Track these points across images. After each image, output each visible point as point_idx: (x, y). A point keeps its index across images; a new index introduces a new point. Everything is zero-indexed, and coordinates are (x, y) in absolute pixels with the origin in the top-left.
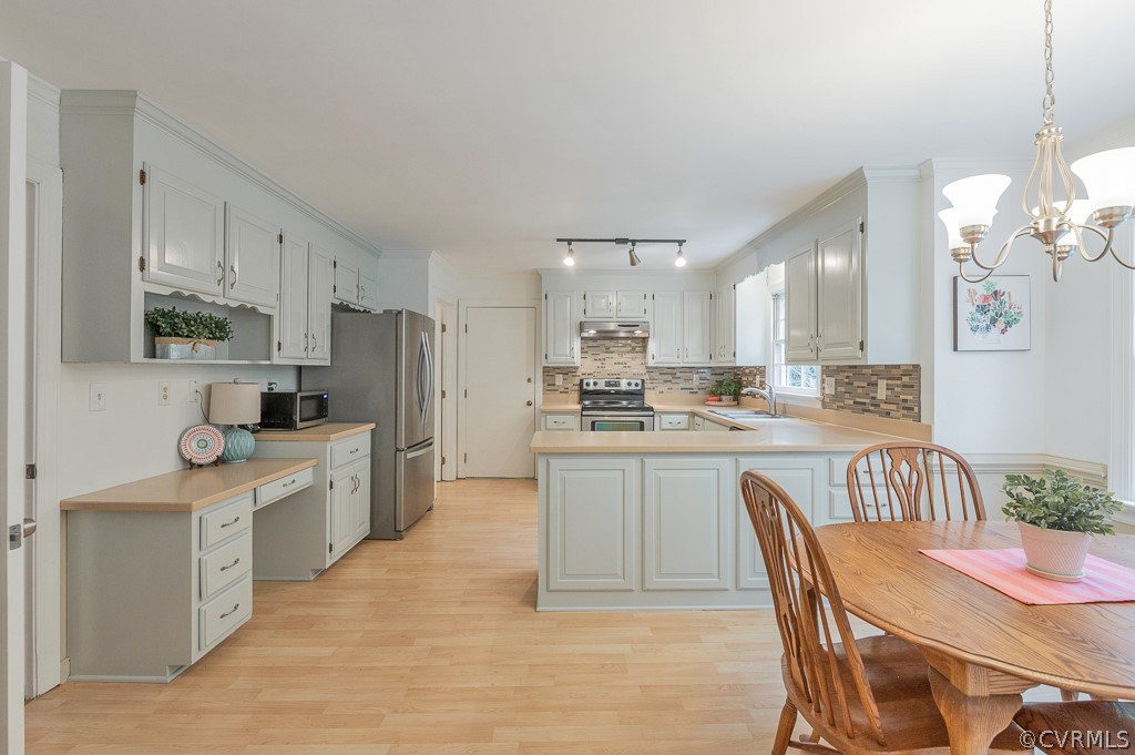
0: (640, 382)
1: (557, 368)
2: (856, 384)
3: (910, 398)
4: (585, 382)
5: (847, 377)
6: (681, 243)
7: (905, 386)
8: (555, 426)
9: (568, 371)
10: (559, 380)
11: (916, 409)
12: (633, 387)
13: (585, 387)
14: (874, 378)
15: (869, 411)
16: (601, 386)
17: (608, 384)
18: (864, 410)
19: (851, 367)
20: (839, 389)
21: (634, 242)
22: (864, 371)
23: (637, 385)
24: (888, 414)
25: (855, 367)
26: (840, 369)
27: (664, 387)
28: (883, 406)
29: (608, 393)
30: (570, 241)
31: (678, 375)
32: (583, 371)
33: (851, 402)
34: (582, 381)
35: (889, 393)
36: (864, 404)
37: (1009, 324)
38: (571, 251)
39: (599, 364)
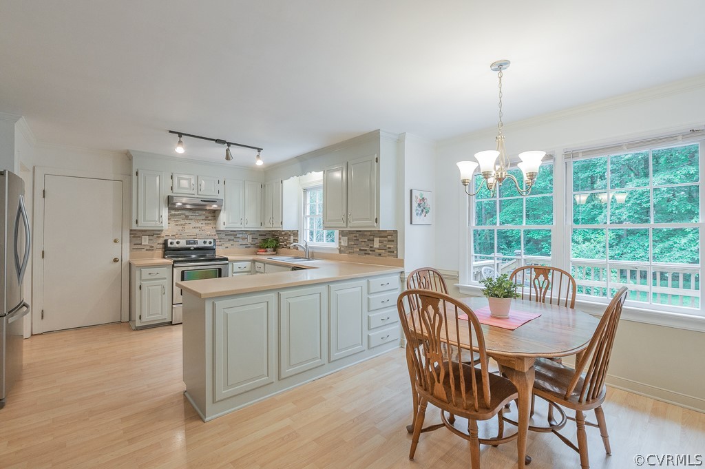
0: (212, 241)
1: (142, 231)
2: (360, 240)
3: (392, 246)
4: (169, 241)
5: (355, 237)
6: (259, 150)
7: (389, 241)
8: (149, 277)
9: (153, 234)
10: (145, 240)
11: (395, 252)
12: (208, 245)
13: (169, 245)
14: (372, 237)
15: (369, 254)
16: (183, 244)
17: (188, 242)
18: (366, 254)
19: (357, 231)
20: (350, 243)
21: (229, 144)
22: (365, 233)
23: (210, 243)
24: (380, 255)
25: (360, 231)
26: (351, 232)
27: (228, 244)
28: (376, 251)
29: (188, 249)
30: (180, 135)
31: (238, 236)
32: (167, 233)
33: (358, 250)
34: (166, 241)
35: (380, 244)
36: (366, 250)
37: (426, 213)
38: (180, 142)
39: (180, 228)
